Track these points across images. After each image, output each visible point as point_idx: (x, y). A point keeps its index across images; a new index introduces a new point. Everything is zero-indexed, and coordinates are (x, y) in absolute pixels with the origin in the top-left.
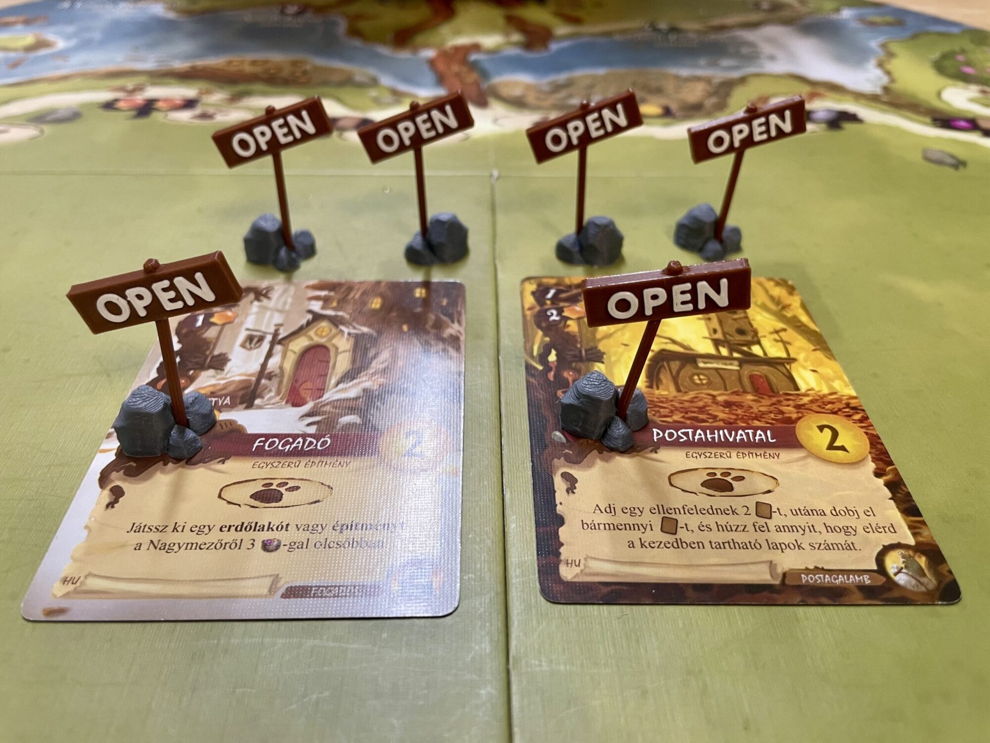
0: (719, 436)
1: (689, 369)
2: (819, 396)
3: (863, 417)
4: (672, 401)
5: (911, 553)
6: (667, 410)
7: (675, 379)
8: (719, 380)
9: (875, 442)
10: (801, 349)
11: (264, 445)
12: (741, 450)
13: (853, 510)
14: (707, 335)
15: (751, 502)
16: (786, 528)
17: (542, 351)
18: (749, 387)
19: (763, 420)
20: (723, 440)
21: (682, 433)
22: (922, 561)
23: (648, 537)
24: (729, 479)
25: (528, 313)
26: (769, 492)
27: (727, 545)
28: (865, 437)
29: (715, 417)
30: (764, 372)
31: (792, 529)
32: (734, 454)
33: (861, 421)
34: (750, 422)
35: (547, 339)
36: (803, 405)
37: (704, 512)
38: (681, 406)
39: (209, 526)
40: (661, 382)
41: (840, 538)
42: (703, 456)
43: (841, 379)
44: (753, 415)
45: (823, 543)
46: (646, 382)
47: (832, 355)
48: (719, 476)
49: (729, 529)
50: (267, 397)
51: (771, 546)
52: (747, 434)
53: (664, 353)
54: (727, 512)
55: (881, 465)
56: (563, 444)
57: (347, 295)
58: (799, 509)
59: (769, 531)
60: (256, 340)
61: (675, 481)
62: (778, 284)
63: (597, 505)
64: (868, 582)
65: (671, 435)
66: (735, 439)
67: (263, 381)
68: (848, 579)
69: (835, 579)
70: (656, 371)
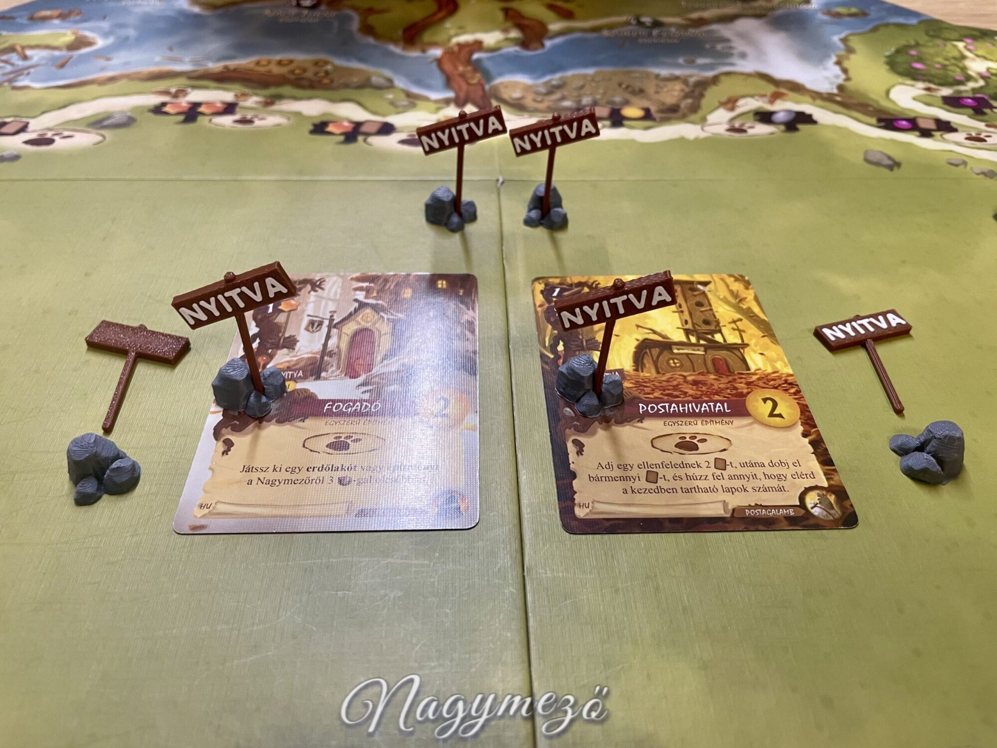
0: (688, 408)
1: (666, 355)
2: (765, 374)
3: (797, 391)
4: (653, 381)
5: (824, 492)
6: (649, 388)
7: (655, 364)
8: (689, 363)
9: (805, 410)
10: (752, 335)
11: (332, 408)
12: (705, 419)
13: (785, 462)
14: (680, 326)
15: (711, 458)
16: (736, 477)
17: (552, 342)
18: (711, 369)
19: (721, 395)
20: (691, 411)
21: (661, 407)
22: (832, 498)
23: (637, 485)
24: (695, 441)
25: (539, 309)
26: (725, 450)
27: (693, 490)
28: (797, 406)
29: (685, 393)
30: (723, 356)
31: (740, 477)
32: (699, 422)
33: (795, 394)
34: (712, 396)
35: (556, 332)
36: (752, 382)
37: (676, 466)
38: (660, 385)
39: (299, 468)
40: (645, 366)
41: (774, 483)
42: (676, 424)
43: (782, 360)
44: (714, 391)
45: (762, 486)
46: (633, 366)
47: (776, 341)
48: (688, 439)
49: (695, 478)
50: (330, 371)
51: (725, 490)
52: (709, 406)
53: (646, 341)
54: (694, 466)
55: (807, 427)
56: (572, 417)
57: (385, 285)
58: (746, 463)
59: (723, 479)
60: (316, 324)
61: (656, 443)
62: (737, 280)
63: (600, 463)
64: (792, 514)
65: (653, 408)
66: (700, 410)
67: (326, 358)
68: (779, 512)
69: (769, 512)
70: (641, 358)
